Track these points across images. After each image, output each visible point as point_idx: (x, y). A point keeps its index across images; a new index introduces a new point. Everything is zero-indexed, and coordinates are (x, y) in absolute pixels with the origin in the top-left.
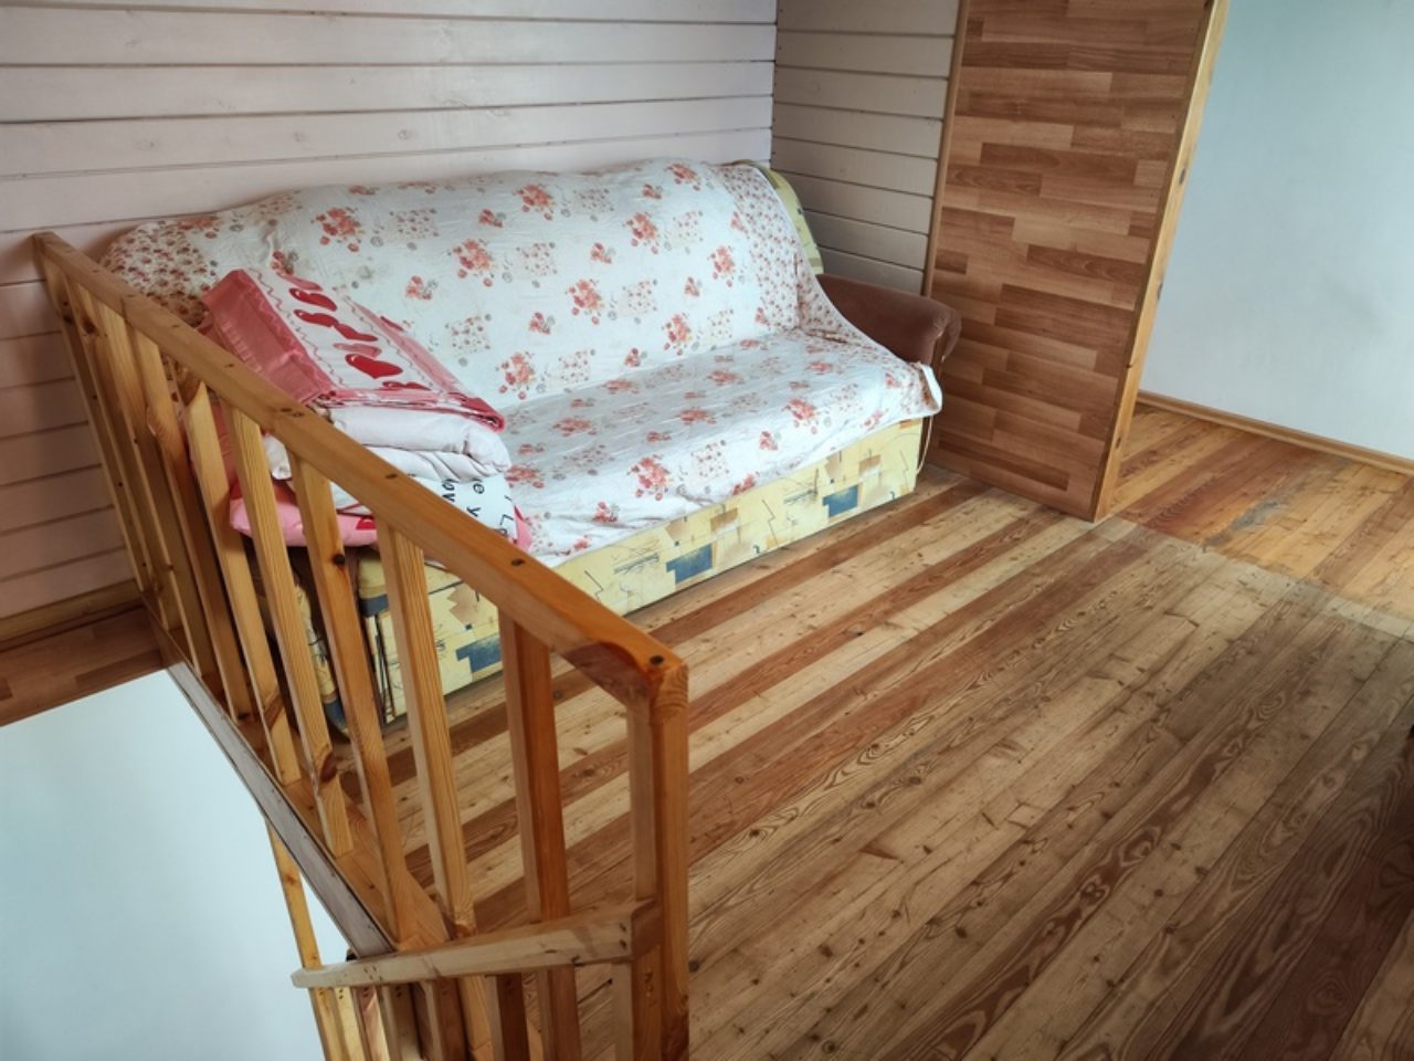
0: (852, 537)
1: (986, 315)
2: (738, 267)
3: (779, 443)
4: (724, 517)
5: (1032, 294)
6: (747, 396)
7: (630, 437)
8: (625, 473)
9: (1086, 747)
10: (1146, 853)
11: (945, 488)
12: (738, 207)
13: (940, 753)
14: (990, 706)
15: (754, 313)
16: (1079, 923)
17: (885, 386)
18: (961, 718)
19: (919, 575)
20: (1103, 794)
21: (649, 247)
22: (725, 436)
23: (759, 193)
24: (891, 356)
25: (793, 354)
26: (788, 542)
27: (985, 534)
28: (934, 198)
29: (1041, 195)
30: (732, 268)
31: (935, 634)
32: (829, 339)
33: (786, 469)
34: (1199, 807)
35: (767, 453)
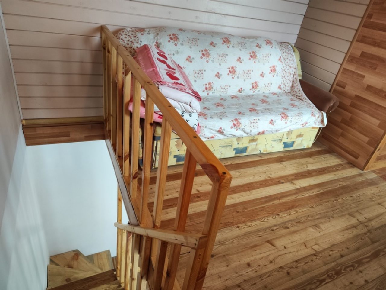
0: (289, 155)
1: (348, 102)
2: (277, 72)
3: (275, 124)
4: (253, 140)
5: (364, 99)
6: (269, 108)
7: (233, 111)
8: (229, 121)
9: (342, 235)
10: (351, 270)
11: (320, 149)
12: (282, 55)
13: (296, 222)
14: (315, 214)
15: (278, 86)
16: (324, 283)
17: (311, 115)
18: (306, 215)
19: (305, 171)
20: (343, 250)
21: (253, 61)
22: (259, 118)
23: (289, 52)
24: (315, 107)
25: (286, 100)
26: (270, 152)
27: (328, 165)
28: (341, 65)
29: (376, 71)
30: (275, 72)
31: (305, 189)
32: (298, 98)
33: (275, 131)
34: (372, 263)
35: (271, 126)
